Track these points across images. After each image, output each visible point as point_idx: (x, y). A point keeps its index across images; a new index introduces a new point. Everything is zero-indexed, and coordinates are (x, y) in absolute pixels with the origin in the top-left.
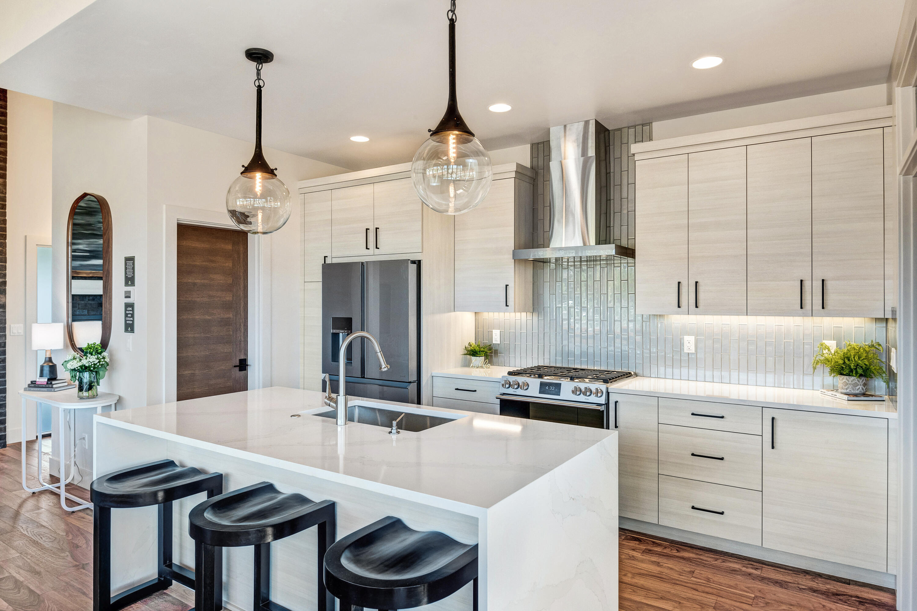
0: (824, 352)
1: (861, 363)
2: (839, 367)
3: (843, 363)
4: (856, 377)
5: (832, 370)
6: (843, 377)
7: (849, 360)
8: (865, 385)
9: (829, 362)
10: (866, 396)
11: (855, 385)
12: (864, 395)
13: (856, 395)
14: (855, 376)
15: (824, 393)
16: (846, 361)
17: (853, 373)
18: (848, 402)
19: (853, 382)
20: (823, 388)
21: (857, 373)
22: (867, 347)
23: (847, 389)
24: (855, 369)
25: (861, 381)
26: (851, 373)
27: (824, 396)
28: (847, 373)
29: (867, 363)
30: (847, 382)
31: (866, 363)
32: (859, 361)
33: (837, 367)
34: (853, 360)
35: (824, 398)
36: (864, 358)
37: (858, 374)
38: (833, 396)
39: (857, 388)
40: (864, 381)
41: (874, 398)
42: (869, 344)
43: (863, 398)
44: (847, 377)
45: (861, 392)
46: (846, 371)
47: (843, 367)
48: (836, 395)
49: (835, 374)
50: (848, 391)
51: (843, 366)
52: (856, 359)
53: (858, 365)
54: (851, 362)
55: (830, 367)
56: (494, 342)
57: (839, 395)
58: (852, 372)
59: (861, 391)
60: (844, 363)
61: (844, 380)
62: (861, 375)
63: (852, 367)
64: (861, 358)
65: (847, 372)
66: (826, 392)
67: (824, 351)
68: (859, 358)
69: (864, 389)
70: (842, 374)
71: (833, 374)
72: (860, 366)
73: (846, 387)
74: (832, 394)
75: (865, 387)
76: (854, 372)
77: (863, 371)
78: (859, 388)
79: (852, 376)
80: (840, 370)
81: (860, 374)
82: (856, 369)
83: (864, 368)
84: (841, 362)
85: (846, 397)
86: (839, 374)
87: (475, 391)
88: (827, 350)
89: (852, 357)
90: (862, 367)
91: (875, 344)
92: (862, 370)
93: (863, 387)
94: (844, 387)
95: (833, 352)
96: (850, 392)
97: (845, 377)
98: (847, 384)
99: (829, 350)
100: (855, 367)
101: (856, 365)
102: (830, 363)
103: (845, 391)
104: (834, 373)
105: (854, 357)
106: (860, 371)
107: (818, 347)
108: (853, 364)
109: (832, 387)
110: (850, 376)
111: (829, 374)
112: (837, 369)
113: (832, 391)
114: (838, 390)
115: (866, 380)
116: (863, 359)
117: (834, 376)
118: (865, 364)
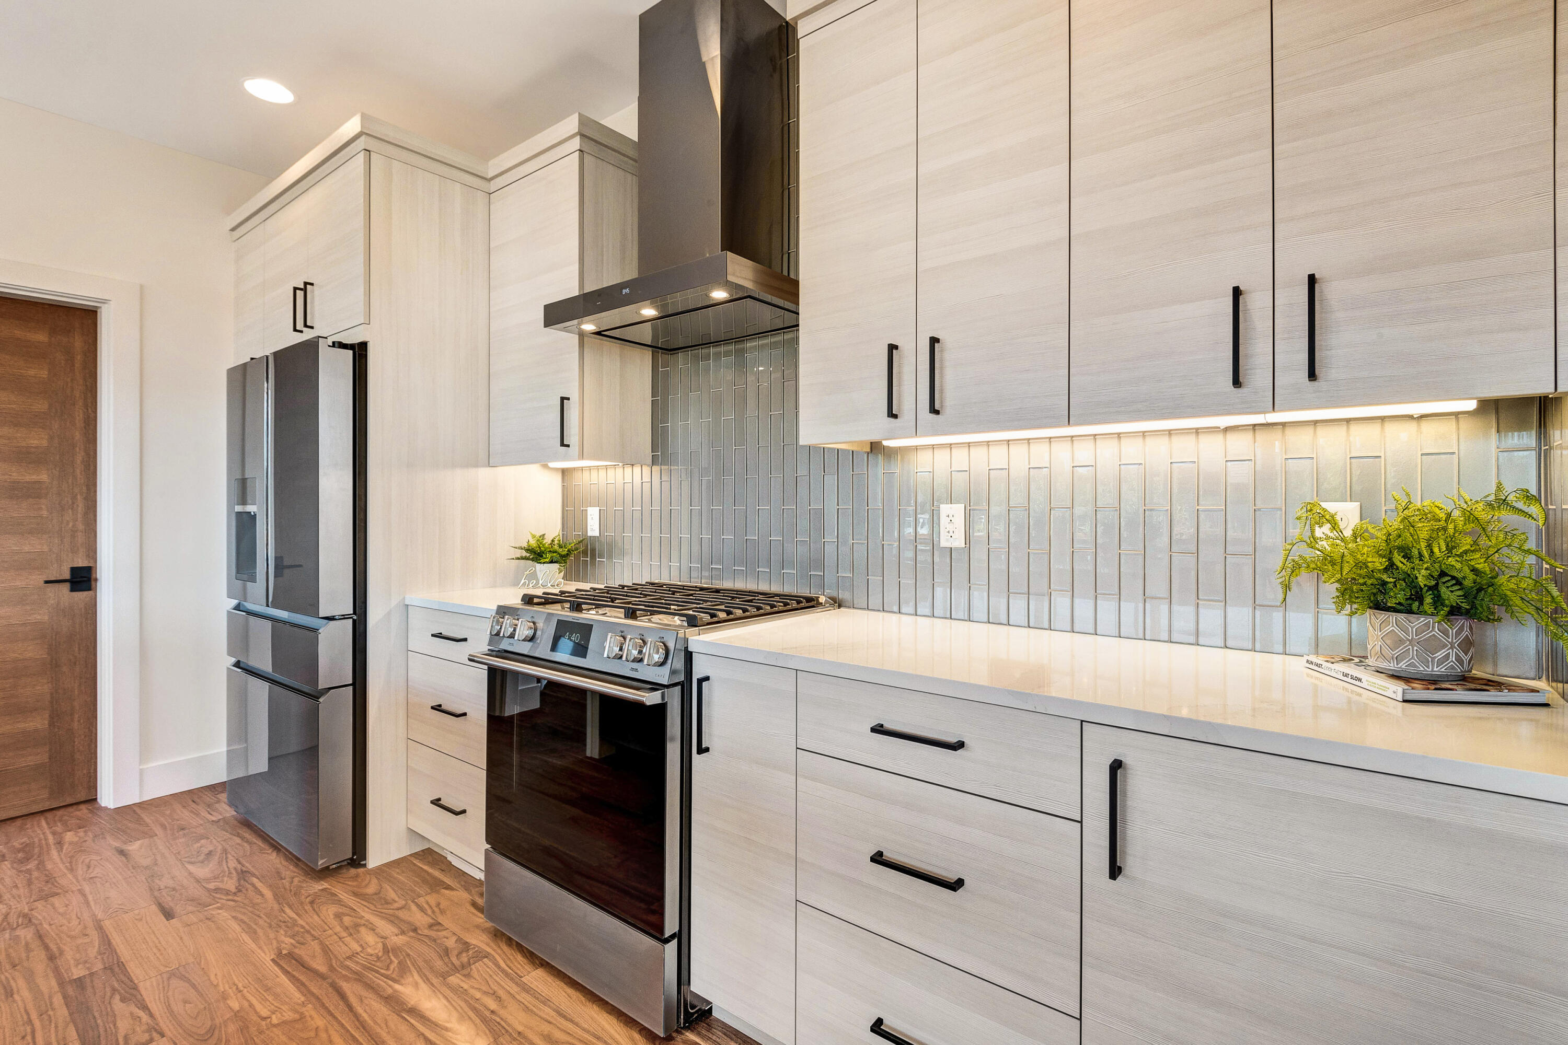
0: (1319, 532)
1: (1458, 566)
2: (1369, 582)
3: (1386, 570)
4: (1437, 619)
5: (1347, 594)
6: (1383, 615)
7: (1408, 557)
8: (1467, 645)
9: (1333, 563)
10: (1472, 686)
11: (1430, 646)
12: (1464, 679)
13: (1433, 682)
14: (1432, 614)
15: (1316, 668)
16: (1398, 558)
17: (1421, 603)
18: (1403, 709)
19: (1426, 635)
20: (1317, 653)
21: (1438, 601)
22: (1480, 506)
23: (1398, 659)
24: (1430, 588)
25: (1452, 632)
26: (1417, 603)
27: (1317, 678)
28: (1400, 604)
29: (1482, 566)
30: (1402, 634)
31: (1479, 566)
32: (1451, 561)
33: (1365, 584)
34: (1426, 554)
35: (1317, 682)
36: (1468, 547)
37: (1443, 605)
38: (1349, 680)
39: (1440, 654)
40: (1466, 632)
41: (1505, 696)
42: (1489, 499)
43: (1460, 694)
44: (1401, 617)
45: (1453, 672)
46: (1398, 596)
47: (1384, 583)
48: (1360, 680)
49: (1355, 606)
50: (1403, 665)
51: (1385, 577)
52: (1436, 550)
53: (1443, 574)
54: (1417, 562)
55: (1338, 581)
56: (590, 534)
57: (1370, 679)
58: (1421, 600)
59: (1452, 667)
60: (1391, 567)
61: (1389, 628)
62: (1455, 611)
63: (1421, 581)
64: (1455, 547)
65: (1401, 597)
66: (1325, 664)
67: (1317, 528)
68: (1450, 549)
69: (1466, 659)
70: (1378, 606)
71: (1348, 606)
72: (1453, 578)
73: (1396, 652)
74: (1346, 675)
75: (1470, 654)
76: (1428, 600)
77: (1465, 596)
78: (1447, 657)
79: (1420, 613)
80: (1374, 594)
81: (1452, 607)
82: (1434, 588)
83: (1468, 583)
84: (1379, 563)
85: (1396, 689)
86: (1370, 608)
87: (465, 640)
88: (1326, 528)
89: (1423, 545)
90: (1459, 582)
91: (1511, 498)
92: (1460, 593)
93: (1462, 654)
94: (1387, 652)
95: (1348, 533)
96: (1412, 670)
97: (1393, 617)
98: (1401, 642)
99: (1334, 526)
100: (1433, 583)
101: (1436, 574)
102: (1338, 568)
103: (1392, 666)
104: (1352, 603)
105: (1429, 546)
106: (1451, 596)
107: (1299, 518)
108: (1423, 572)
109: (1346, 646)
110: (1410, 612)
111: (1334, 606)
112: (1364, 588)
113: (1344, 660)
114: (1366, 657)
115: (1471, 628)
116: (1466, 552)
117: (1352, 614)
118: (1474, 570)
